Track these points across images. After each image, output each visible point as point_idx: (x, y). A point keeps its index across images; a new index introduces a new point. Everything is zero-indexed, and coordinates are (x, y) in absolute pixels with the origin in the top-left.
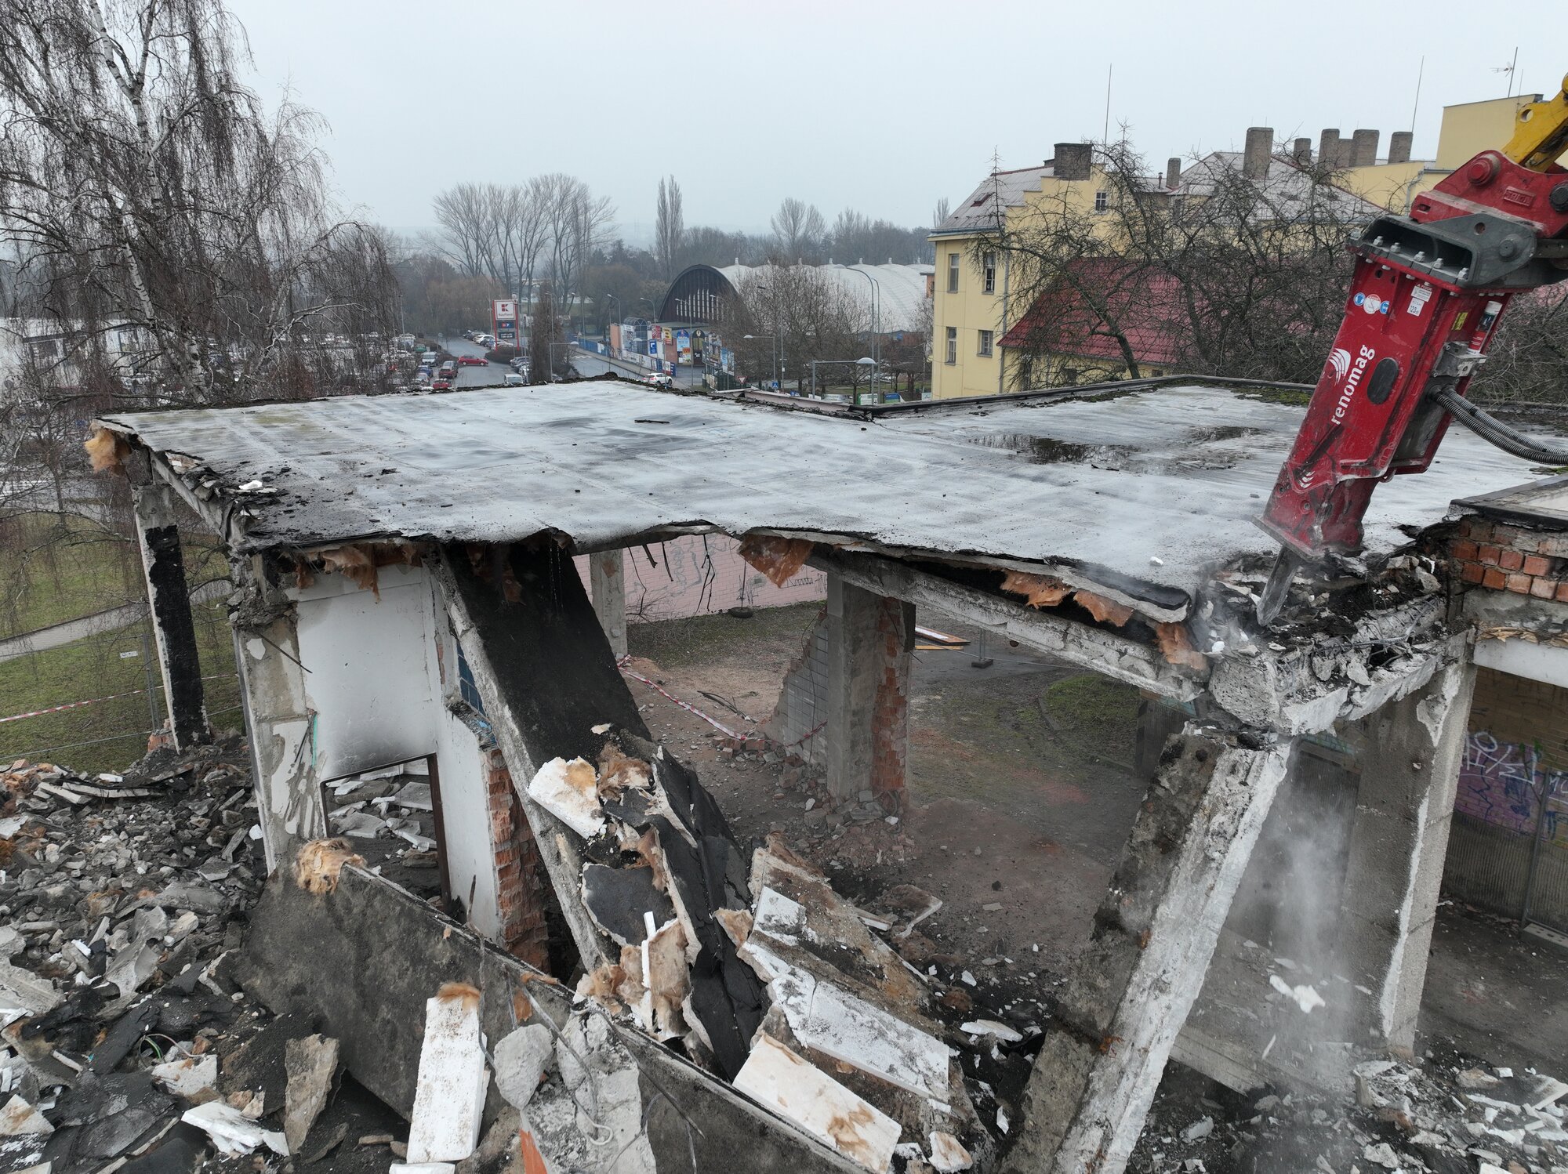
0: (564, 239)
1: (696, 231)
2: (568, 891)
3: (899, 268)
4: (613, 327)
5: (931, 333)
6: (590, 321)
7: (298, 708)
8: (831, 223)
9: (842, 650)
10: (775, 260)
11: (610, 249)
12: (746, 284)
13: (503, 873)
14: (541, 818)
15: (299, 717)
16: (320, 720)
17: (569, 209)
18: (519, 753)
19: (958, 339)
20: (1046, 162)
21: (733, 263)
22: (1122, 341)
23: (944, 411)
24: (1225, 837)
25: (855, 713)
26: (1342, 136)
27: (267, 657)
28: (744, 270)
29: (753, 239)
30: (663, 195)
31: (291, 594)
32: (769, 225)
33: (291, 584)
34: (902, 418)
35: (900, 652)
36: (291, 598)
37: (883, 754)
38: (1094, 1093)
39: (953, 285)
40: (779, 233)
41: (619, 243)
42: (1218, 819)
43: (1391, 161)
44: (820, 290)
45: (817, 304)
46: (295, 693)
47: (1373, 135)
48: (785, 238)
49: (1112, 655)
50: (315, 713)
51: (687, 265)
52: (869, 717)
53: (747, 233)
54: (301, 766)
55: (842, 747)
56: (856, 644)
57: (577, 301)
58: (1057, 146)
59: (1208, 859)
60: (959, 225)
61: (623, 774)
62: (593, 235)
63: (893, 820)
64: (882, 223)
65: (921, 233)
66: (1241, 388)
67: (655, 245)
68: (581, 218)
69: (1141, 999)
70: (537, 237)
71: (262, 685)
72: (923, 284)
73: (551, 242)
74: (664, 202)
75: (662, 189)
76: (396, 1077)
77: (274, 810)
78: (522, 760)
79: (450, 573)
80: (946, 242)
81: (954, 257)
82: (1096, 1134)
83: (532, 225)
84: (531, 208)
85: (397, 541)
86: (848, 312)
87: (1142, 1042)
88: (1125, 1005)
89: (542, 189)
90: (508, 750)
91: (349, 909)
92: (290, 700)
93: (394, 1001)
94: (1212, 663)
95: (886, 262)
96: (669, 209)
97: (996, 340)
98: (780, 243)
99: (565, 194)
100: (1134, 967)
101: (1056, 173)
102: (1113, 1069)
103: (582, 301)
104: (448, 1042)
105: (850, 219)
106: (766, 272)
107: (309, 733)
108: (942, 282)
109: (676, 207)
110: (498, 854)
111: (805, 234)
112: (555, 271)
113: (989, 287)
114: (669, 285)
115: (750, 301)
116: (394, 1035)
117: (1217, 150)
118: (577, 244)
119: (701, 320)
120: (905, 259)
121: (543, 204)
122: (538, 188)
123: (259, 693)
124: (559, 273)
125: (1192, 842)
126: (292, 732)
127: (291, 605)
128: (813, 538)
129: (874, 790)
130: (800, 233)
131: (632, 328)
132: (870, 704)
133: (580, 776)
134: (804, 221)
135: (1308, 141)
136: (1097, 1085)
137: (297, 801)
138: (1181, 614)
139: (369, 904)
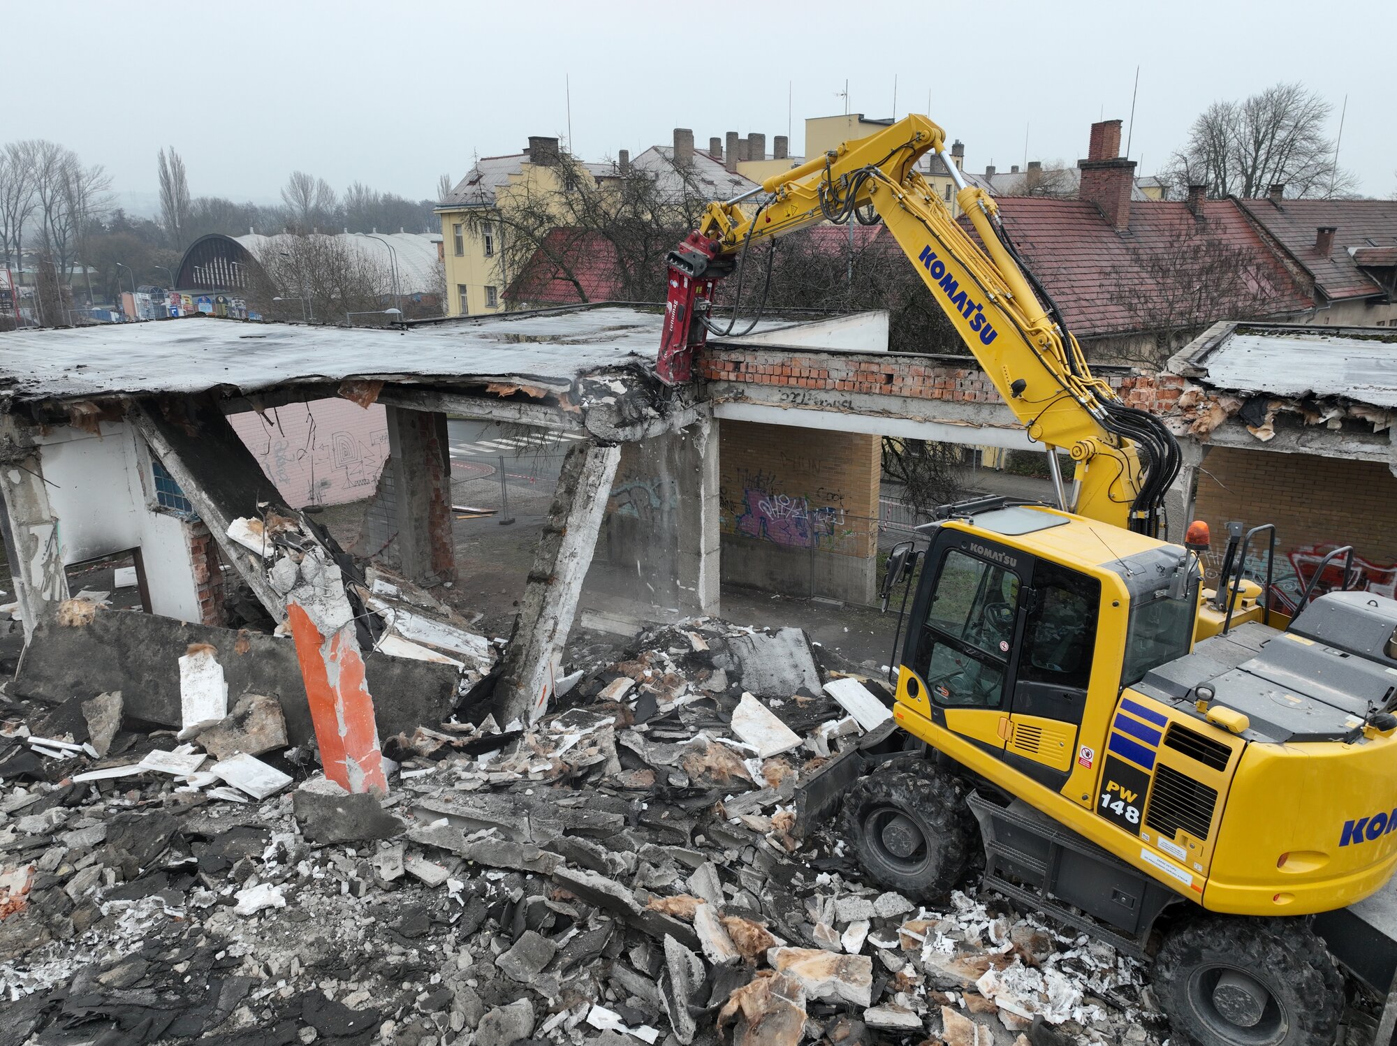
0: (54, 208)
1: (203, 201)
2: (261, 585)
3: (411, 237)
4: (125, 296)
5: (446, 292)
6: (96, 291)
7: (46, 516)
8: (341, 195)
9: (403, 480)
10: (291, 230)
11: (110, 218)
12: (266, 252)
13: (205, 604)
14: (236, 550)
15: (46, 522)
16: (60, 524)
17: (56, 177)
18: (215, 517)
19: (468, 294)
20: (525, 150)
21: (248, 233)
22: (576, 284)
23: (454, 323)
24: (595, 486)
25: (416, 520)
26: (740, 137)
27: (22, 482)
28: (263, 239)
29: (264, 210)
30: (164, 165)
31: (37, 440)
32: (279, 196)
33: (36, 433)
34: (428, 328)
35: (442, 477)
36: (37, 442)
37: (438, 546)
38: (548, 603)
39: (459, 250)
40: (290, 204)
41: (120, 212)
42: (592, 479)
43: (776, 157)
44: (340, 256)
45: (340, 269)
46: (43, 506)
47: (761, 138)
48: (298, 209)
49: (542, 416)
50: (57, 520)
51: (198, 235)
52: (426, 523)
53: (258, 204)
54: (51, 555)
55: (410, 544)
56: (412, 474)
57: (78, 270)
58: (531, 139)
59: (589, 497)
60: (458, 201)
61: (281, 525)
62: (88, 204)
63: (449, 584)
64: (390, 196)
65: (428, 205)
66: (638, 307)
67: (160, 215)
68: (73, 186)
69: (566, 561)
70: (21, 205)
71: (20, 501)
72: (434, 251)
73: (40, 211)
74: (166, 172)
75: (162, 159)
76: (163, 707)
77: (34, 584)
78: (218, 521)
79: (149, 420)
80: (449, 214)
81: (457, 227)
82: (551, 622)
83: (14, 192)
84: (11, 175)
85: (122, 396)
86: (369, 275)
87: (567, 580)
88: (558, 562)
89: (21, 155)
90: (207, 517)
91: (106, 630)
92: (40, 511)
93: (152, 669)
94: (585, 411)
95: (399, 232)
96: (172, 180)
97: (499, 295)
98: (292, 213)
99: (50, 161)
100: (560, 545)
101: (532, 160)
102: (556, 593)
103: (85, 271)
104: (198, 675)
105: (359, 191)
106: (285, 241)
107: (54, 534)
108: (450, 247)
109: (180, 178)
110: (200, 593)
111: (317, 206)
112: (48, 240)
113: (489, 253)
114: (182, 254)
115: (273, 269)
116: (156, 686)
117: (655, 144)
118: (72, 212)
119: (221, 287)
120: (416, 229)
121: (25, 172)
122: (16, 155)
123: (19, 506)
124: (53, 240)
125: (580, 489)
126: (42, 532)
127: (36, 448)
128: (383, 378)
129: (435, 570)
130: (312, 204)
131: (147, 296)
132: (426, 514)
133: (256, 526)
134: (315, 193)
135: (718, 140)
136: (549, 599)
137: (49, 579)
138: (567, 388)
139: (122, 622)
